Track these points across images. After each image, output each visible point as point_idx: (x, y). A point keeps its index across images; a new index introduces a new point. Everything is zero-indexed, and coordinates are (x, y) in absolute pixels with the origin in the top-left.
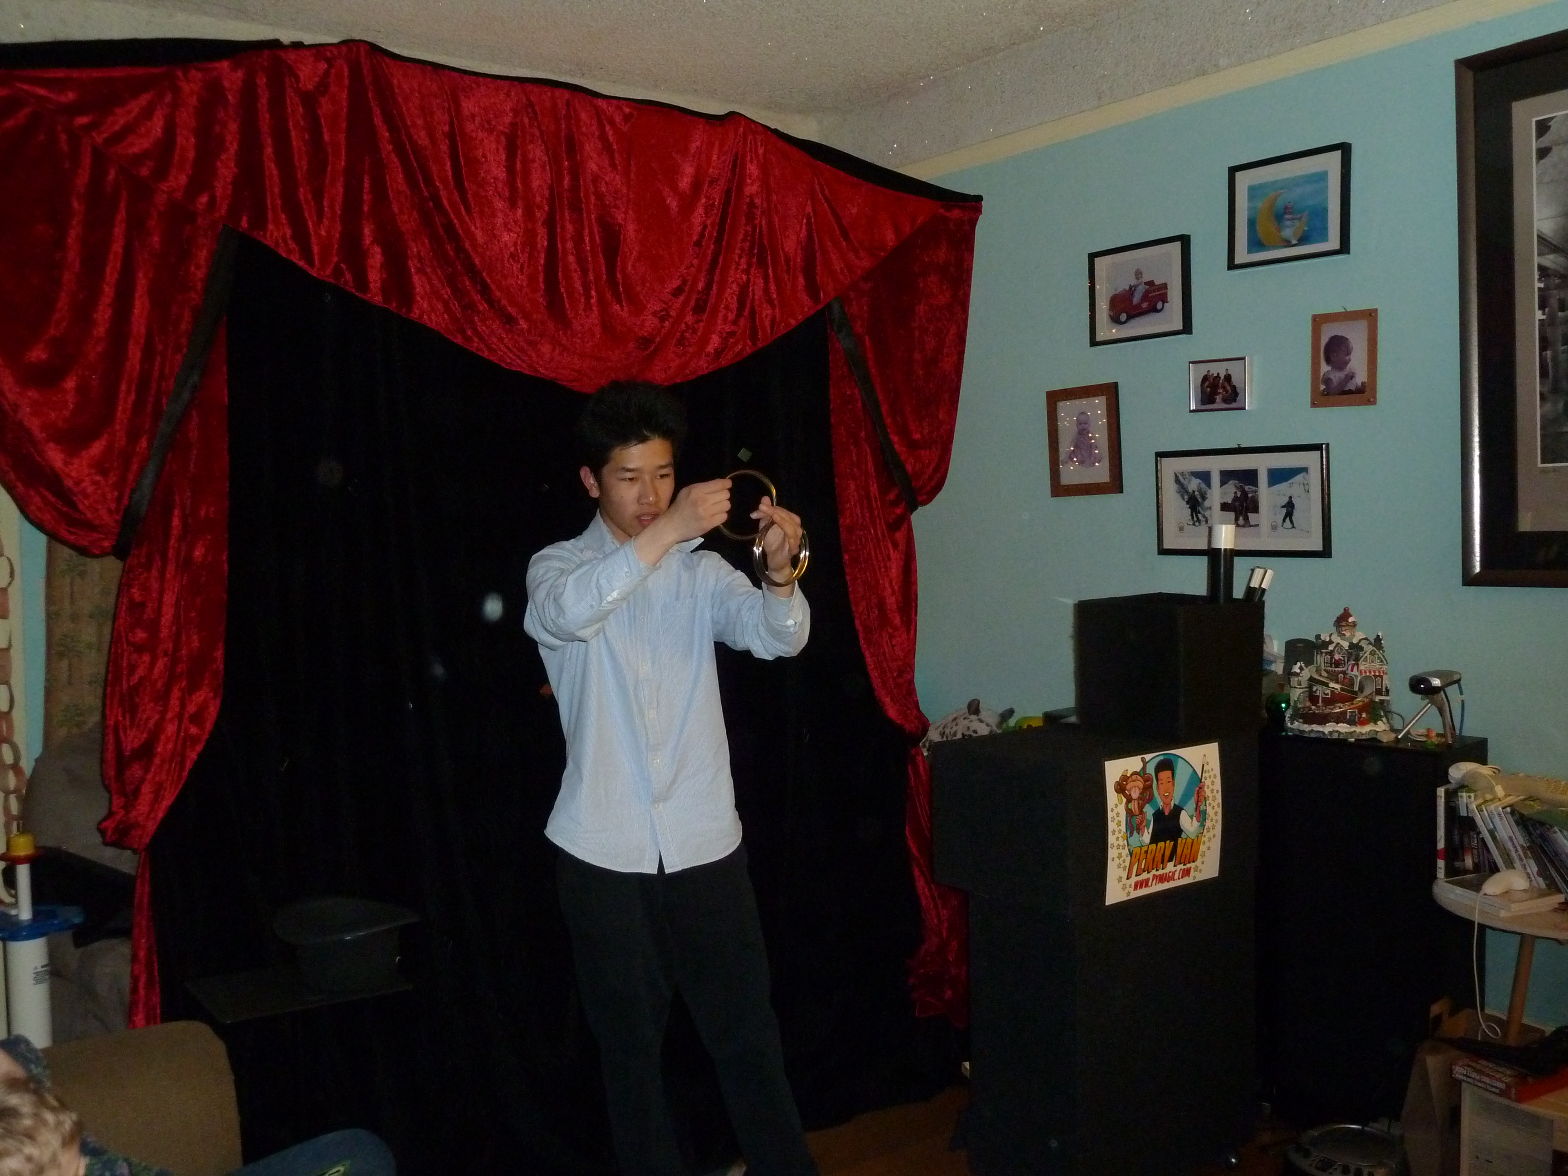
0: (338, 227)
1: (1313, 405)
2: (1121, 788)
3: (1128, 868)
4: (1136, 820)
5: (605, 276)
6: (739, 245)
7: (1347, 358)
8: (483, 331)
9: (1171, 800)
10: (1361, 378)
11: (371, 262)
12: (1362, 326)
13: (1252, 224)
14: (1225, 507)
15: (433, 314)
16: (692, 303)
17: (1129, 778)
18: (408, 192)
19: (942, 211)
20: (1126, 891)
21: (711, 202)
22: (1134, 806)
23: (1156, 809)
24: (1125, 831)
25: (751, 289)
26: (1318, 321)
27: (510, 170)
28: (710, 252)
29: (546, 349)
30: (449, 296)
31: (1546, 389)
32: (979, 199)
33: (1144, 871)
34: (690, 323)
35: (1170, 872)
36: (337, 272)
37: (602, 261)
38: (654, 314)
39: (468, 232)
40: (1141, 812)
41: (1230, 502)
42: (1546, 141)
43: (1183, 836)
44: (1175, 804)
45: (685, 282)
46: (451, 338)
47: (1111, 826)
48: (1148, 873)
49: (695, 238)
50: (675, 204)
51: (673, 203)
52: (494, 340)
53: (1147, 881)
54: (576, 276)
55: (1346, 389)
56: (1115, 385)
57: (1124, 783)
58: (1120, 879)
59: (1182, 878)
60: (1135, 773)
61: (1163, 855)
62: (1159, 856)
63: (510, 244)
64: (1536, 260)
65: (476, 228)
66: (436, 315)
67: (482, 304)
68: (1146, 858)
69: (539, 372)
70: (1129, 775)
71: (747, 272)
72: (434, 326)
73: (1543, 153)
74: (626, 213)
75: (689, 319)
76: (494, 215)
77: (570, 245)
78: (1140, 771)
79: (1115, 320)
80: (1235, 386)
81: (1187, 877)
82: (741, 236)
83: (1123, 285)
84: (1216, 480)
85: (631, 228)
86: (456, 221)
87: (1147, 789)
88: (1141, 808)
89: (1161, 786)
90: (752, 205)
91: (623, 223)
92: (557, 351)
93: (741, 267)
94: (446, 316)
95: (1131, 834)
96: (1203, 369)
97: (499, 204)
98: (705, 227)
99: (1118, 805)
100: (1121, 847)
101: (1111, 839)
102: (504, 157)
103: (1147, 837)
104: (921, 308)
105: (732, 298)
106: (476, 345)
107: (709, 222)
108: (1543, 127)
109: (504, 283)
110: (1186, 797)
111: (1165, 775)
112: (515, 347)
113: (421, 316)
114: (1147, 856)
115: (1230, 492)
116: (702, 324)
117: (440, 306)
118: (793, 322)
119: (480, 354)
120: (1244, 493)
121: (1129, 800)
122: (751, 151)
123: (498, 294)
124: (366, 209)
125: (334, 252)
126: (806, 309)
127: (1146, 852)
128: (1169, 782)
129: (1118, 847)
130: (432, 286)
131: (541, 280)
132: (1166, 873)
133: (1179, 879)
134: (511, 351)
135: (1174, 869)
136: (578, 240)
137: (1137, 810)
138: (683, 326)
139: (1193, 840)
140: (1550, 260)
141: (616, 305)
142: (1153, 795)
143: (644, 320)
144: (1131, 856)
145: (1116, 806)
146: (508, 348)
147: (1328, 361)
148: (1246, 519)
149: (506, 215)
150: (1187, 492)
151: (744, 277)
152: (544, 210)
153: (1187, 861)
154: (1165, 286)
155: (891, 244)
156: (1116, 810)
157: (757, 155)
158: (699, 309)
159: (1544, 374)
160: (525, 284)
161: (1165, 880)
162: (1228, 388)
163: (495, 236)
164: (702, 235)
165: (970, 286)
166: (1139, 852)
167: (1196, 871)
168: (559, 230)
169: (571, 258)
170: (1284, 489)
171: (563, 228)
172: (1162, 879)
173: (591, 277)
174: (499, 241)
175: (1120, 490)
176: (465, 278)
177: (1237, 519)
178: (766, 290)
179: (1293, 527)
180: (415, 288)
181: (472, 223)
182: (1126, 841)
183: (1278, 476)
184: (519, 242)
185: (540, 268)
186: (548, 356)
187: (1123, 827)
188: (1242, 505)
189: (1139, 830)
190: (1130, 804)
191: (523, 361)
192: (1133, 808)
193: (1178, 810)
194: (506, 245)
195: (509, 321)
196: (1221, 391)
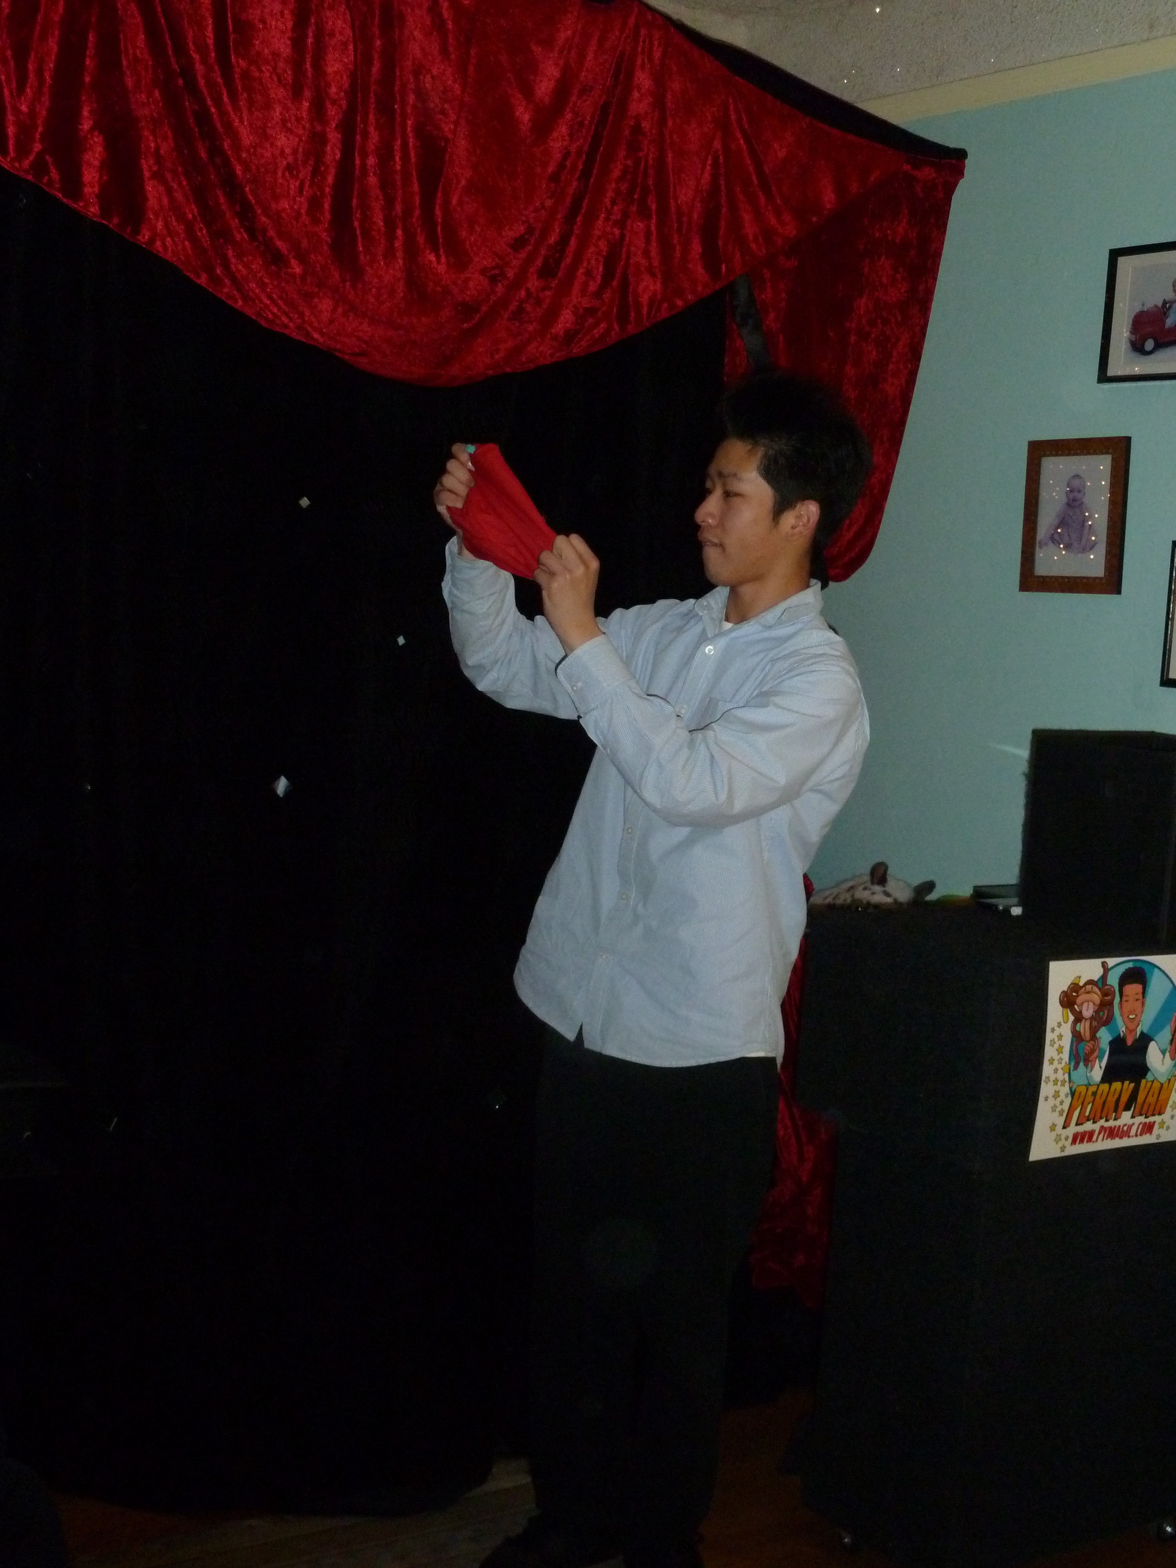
0: (46, 100)
2: (1068, 1000)
3: (1065, 1115)
4: (1085, 1047)
5: (417, 212)
6: (613, 185)
8: (238, 271)
9: (1138, 1025)
11: (88, 156)
15: (169, 239)
16: (539, 262)
17: (1082, 987)
18: (150, 63)
19: (907, 167)
20: (1060, 1144)
21: (579, 119)
22: (1084, 1028)
23: (1116, 1035)
24: (1068, 1062)
25: (624, 249)
27: (298, 43)
28: (571, 191)
29: (325, 304)
30: (194, 216)
32: (961, 155)
33: (1088, 1120)
34: (533, 290)
35: (1125, 1125)
36: (39, 167)
37: (416, 188)
38: (483, 271)
39: (228, 125)
40: (1093, 1037)
43: (1149, 1077)
44: (1142, 1033)
45: (530, 230)
46: (192, 276)
47: (1049, 1052)
48: (1094, 1122)
49: (550, 169)
50: (526, 117)
51: (524, 115)
52: (253, 285)
53: (1091, 1134)
54: (377, 206)
56: (1128, 440)
57: (1074, 994)
58: (1053, 1128)
59: (1141, 1135)
60: (1090, 982)
61: (1118, 1101)
62: (1112, 1100)
63: (288, 151)
65: (241, 121)
66: (173, 241)
67: (240, 233)
68: (1093, 1103)
69: (313, 338)
70: (1081, 984)
71: (621, 224)
72: (169, 256)
74: (456, 123)
75: (533, 283)
76: (268, 106)
77: (371, 161)
78: (1099, 980)
79: (1138, 347)
81: (1148, 1134)
82: (616, 173)
83: (1153, 300)
85: (463, 143)
86: (213, 110)
87: (1105, 1005)
88: (1094, 1031)
89: (1125, 1004)
90: (637, 130)
91: (450, 136)
92: (340, 310)
93: (613, 217)
94: (187, 243)
95: (1076, 1067)
97: (278, 93)
98: (566, 155)
99: (1062, 1023)
100: (1059, 1083)
101: (1047, 1070)
102: (290, 24)
103: (1097, 1073)
104: (863, 303)
105: (597, 260)
106: (226, 291)
107: (573, 148)
109: (273, 206)
110: (1158, 1024)
111: (1133, 989)
112: (281, 298)
113: (152, 241)
114: (1094, 1100)
116: (548, 293)
117: (180, 229)
118: (680, 303)
119: (230, 302)
121: (1079, 1018)
122: (643, 52)
123: (264, 219)
124: (87, 79)
125: (38, 136)
126: (700, 289)
127: (1094, 1094)
128: (1137, 1000)
129: (1056, 1082)
130: (172, 199)
131: (327, 206)
132: (1119, 1126)
133: (1136, 1135)
134: (277, 305)
135: (1130, 1122)
136: (385, 155)
137: (1088, 1034)
138: (523, 293)
139: (1162, 1085)
141: (430, 253)
142: (1113, 1014)
143: (467, 280)
144: (1072, 1099)
145: (1059, 1025)
146: (270, 298)
149: (287, 110)
151: (617, 231)
152: (340, 106)
153: (1150, 1112)
155: (829, 207)
156: (1057, 1032)
157: (651, 59)
158: (546, 272)
160: (303, 211)
161: (1117, 1136)
163: (266, 137)
164: (561, 166)
165: (935, 279)
166: (1083, 1094)
167: (1161, 1127)
168: (358, 137)
169: (372, 180)
171: (365, 135)
172: (1112, 1133)
173: (399, 208)
174: (272, 145)
175: (1117, 589)
176: (219, 192)
178: (646, 254)
180: (147, 199)
181: (236, 114)
182: (1067, 1076)
184: (301, 150)
185: (327, 190)
186: (325, 316)
187: (1066, 1056)
189: (1088, 1061)
190: (1079, 1024)
191: (291, 319)
192: (1082, 1031)
193: (1144, 1040)
194: (282, 152)
195: (276, 259)
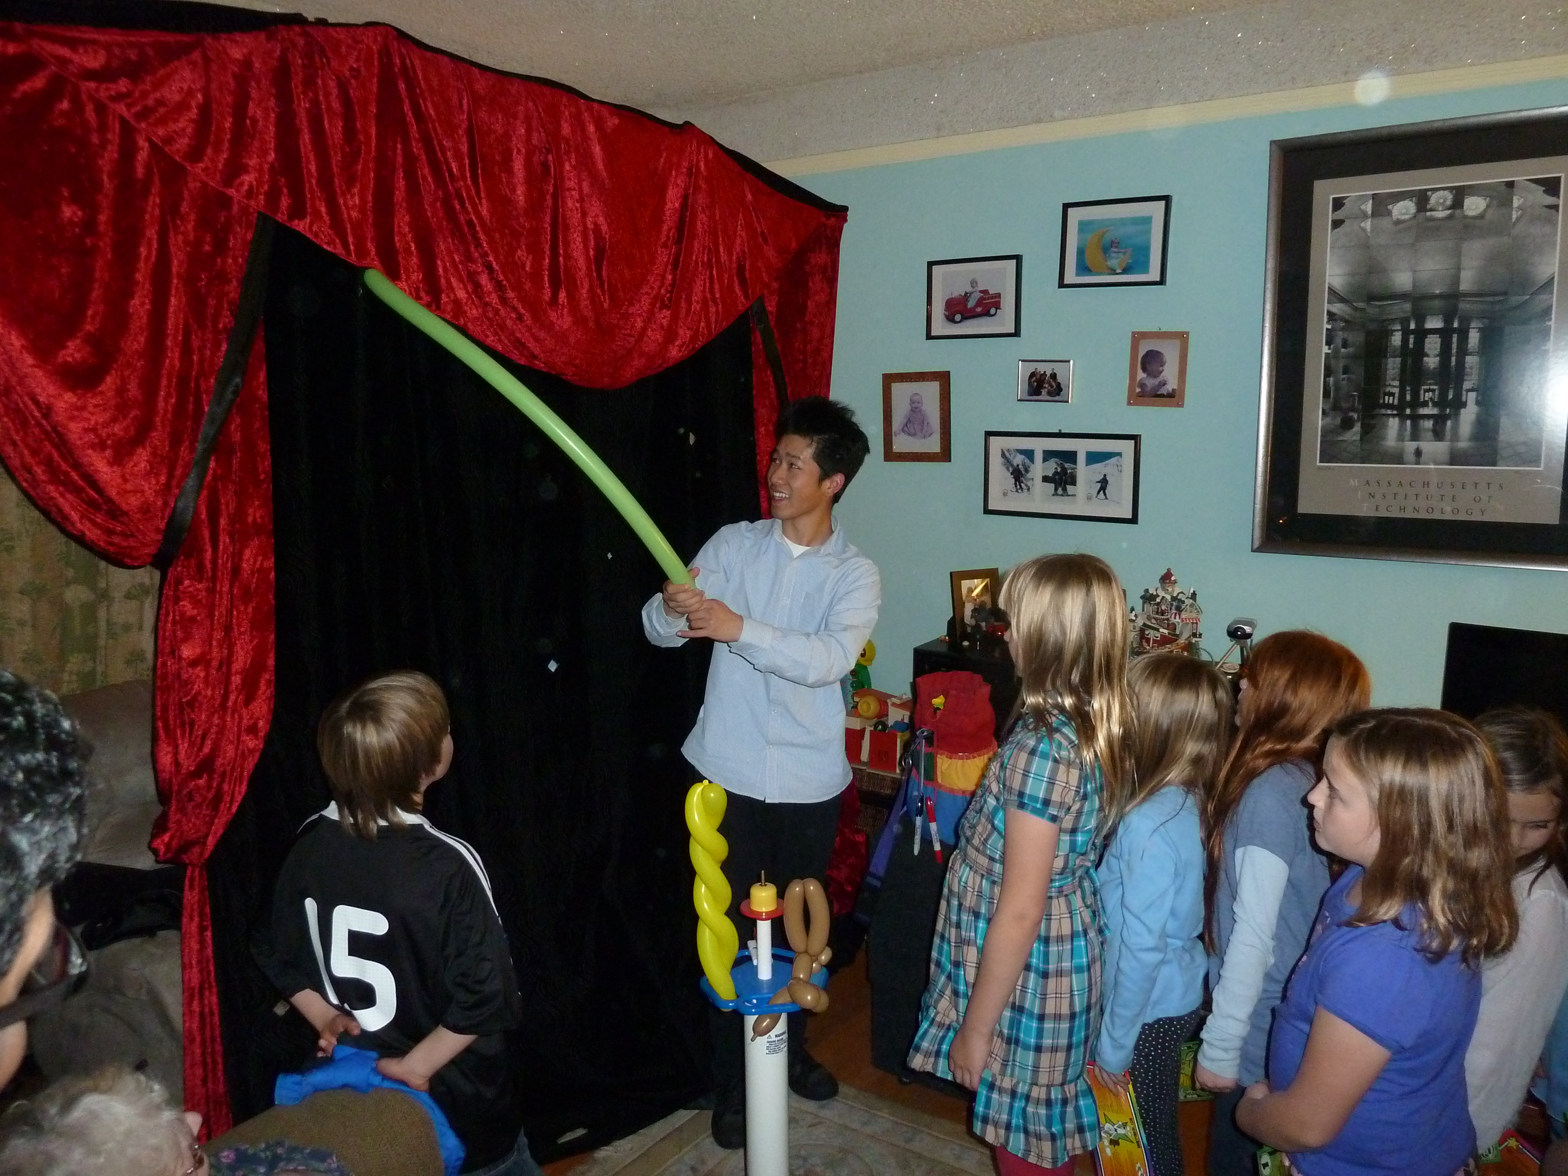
0: (371, 220)
1: (1129, 404)
5: (595, 275)
7: (1161, 369)
10: (1172, 385)
12: (1177, 343)
13: (1081, 252)
14: (1045, 479)
19: (823, 219)
26: (1137, 338)
28: (673, 253)
31: (1327, 407)
32: (845, 209)
41: (1051, 475)
42: (1340, 214)
45: (654, 281)
49: (663, 240)
55: (1159, 393)
56: (947, 374)
64: (1326, 306)
67: (498, 301)
73: (1337, 224)
75: (658, 315)
79: (950, 318)
80: (1059, 384)
84: (1039, 457)
96: (1032, 367)
98: (669, 230)
102: (514, 155)
104: (811, 305)
108: (1338, 204)
115: (1052, 467)
116: (666, 320)
118: (734, 317)
120: (1064, 470)
122: (702, 160)
123: (510, 291)
125: (369, 245)
126: (741, 306)
131: (547, 277)
136: (574, 240)
138: (654, 322)
140: (1338, 308)
147: (1144, 369)
148: (1065, 490)
150: (1012, 465)
152: (547, 210)
154: (999, 295)
155: (793, 247)
159: (1326, 394)
162: (1054, 384)
164: (667, 237)
168: (560, 230)
170: (1099, 469)
175: (949, 459)
177: (1056, 489)
179: (1106, 498)
183: (1094, 458)
188: (1061, 478)
196: (1047, 386)
